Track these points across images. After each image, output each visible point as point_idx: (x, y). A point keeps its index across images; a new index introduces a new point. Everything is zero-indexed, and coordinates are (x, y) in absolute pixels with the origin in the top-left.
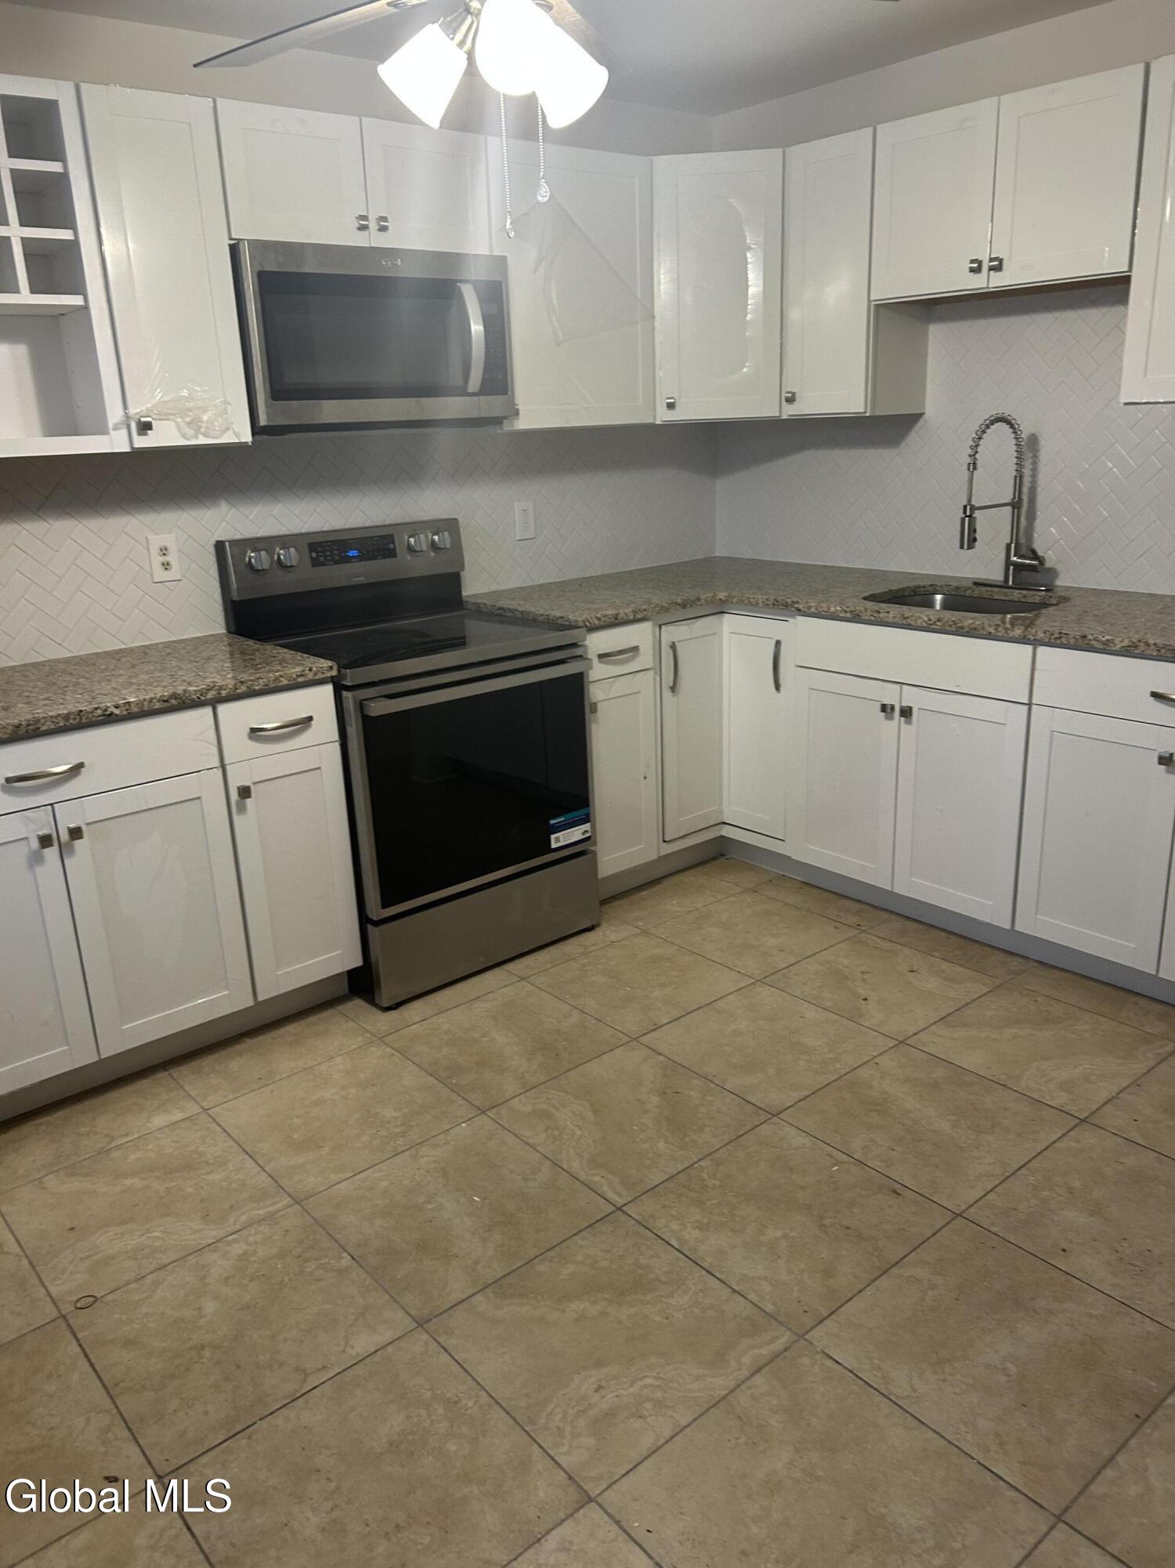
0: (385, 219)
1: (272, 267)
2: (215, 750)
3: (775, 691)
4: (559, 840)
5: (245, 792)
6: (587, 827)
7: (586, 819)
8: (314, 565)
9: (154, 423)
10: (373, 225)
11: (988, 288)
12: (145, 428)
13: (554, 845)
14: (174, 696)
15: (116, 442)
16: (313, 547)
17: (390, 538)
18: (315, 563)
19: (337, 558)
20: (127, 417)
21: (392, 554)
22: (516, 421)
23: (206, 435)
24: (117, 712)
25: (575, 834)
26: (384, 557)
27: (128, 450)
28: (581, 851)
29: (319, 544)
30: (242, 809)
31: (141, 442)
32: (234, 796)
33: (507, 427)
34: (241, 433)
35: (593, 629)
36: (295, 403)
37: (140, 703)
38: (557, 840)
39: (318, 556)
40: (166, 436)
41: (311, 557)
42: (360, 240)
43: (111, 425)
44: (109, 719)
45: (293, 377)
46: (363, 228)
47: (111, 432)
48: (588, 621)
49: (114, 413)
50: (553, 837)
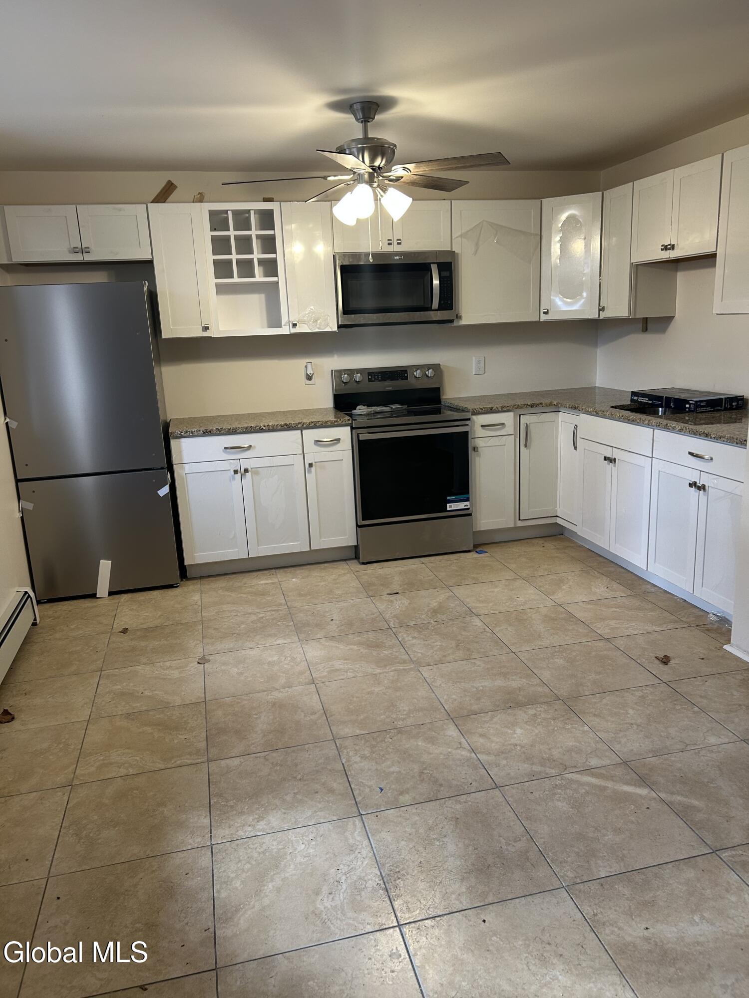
0: (400, 240)
1: (346, 263)
2: (301, 448)
3: (575, 451)
4: (451, 507)
5: (311, 465)
6: (468, 503)
7: (467, 500)
8: (369, 381)
9: (298, 324)
10: (395, 242)
11: (669, 258)
12: (295, 325)
13: (448, 509)
14: (286, 424)
15: (285, 330)
16: (369, 374)
17: (406, 372)
18: (370, 380)
19: (380, 379)
20: (289, 321)
21: (406, 378)
22: (460, 321)
23: (319, 328)
24: (264, 428)
25: (461, 505)
26: (402, 379)
27: (289, 333)
28: (466, 514)
29: (373, 373)
30: (310, 472)
31: (294, 331)
32: (307, 466)
33: (455, 324)
34: (332, 326)
35: (476, 413)
36: (353, 315)
37: (273, 426)
38: (450, 507)
39: (371, 378)
40: (302, 329)
41: (369, 378)
42: (390, 249)
43: (283, 324)
44: (261, 430)
45: (353, 305)
46: (389, 244)
47: (283, 326)
48: (475, 410)
49: (284, 319)
50: (448, 505)
